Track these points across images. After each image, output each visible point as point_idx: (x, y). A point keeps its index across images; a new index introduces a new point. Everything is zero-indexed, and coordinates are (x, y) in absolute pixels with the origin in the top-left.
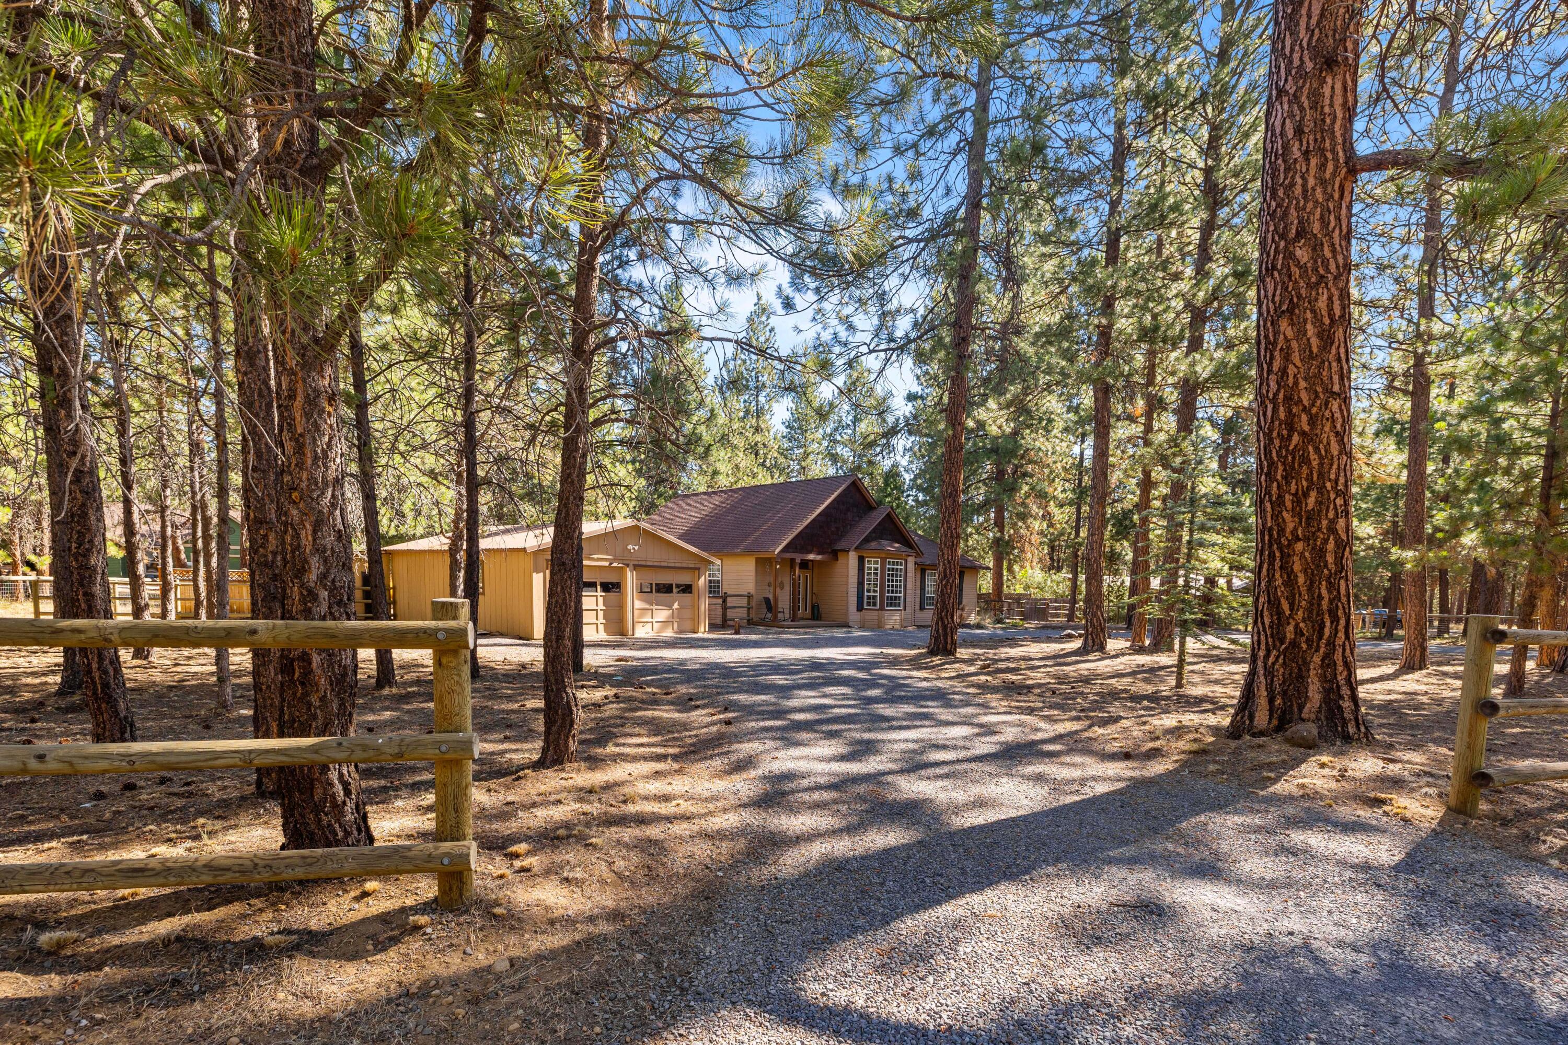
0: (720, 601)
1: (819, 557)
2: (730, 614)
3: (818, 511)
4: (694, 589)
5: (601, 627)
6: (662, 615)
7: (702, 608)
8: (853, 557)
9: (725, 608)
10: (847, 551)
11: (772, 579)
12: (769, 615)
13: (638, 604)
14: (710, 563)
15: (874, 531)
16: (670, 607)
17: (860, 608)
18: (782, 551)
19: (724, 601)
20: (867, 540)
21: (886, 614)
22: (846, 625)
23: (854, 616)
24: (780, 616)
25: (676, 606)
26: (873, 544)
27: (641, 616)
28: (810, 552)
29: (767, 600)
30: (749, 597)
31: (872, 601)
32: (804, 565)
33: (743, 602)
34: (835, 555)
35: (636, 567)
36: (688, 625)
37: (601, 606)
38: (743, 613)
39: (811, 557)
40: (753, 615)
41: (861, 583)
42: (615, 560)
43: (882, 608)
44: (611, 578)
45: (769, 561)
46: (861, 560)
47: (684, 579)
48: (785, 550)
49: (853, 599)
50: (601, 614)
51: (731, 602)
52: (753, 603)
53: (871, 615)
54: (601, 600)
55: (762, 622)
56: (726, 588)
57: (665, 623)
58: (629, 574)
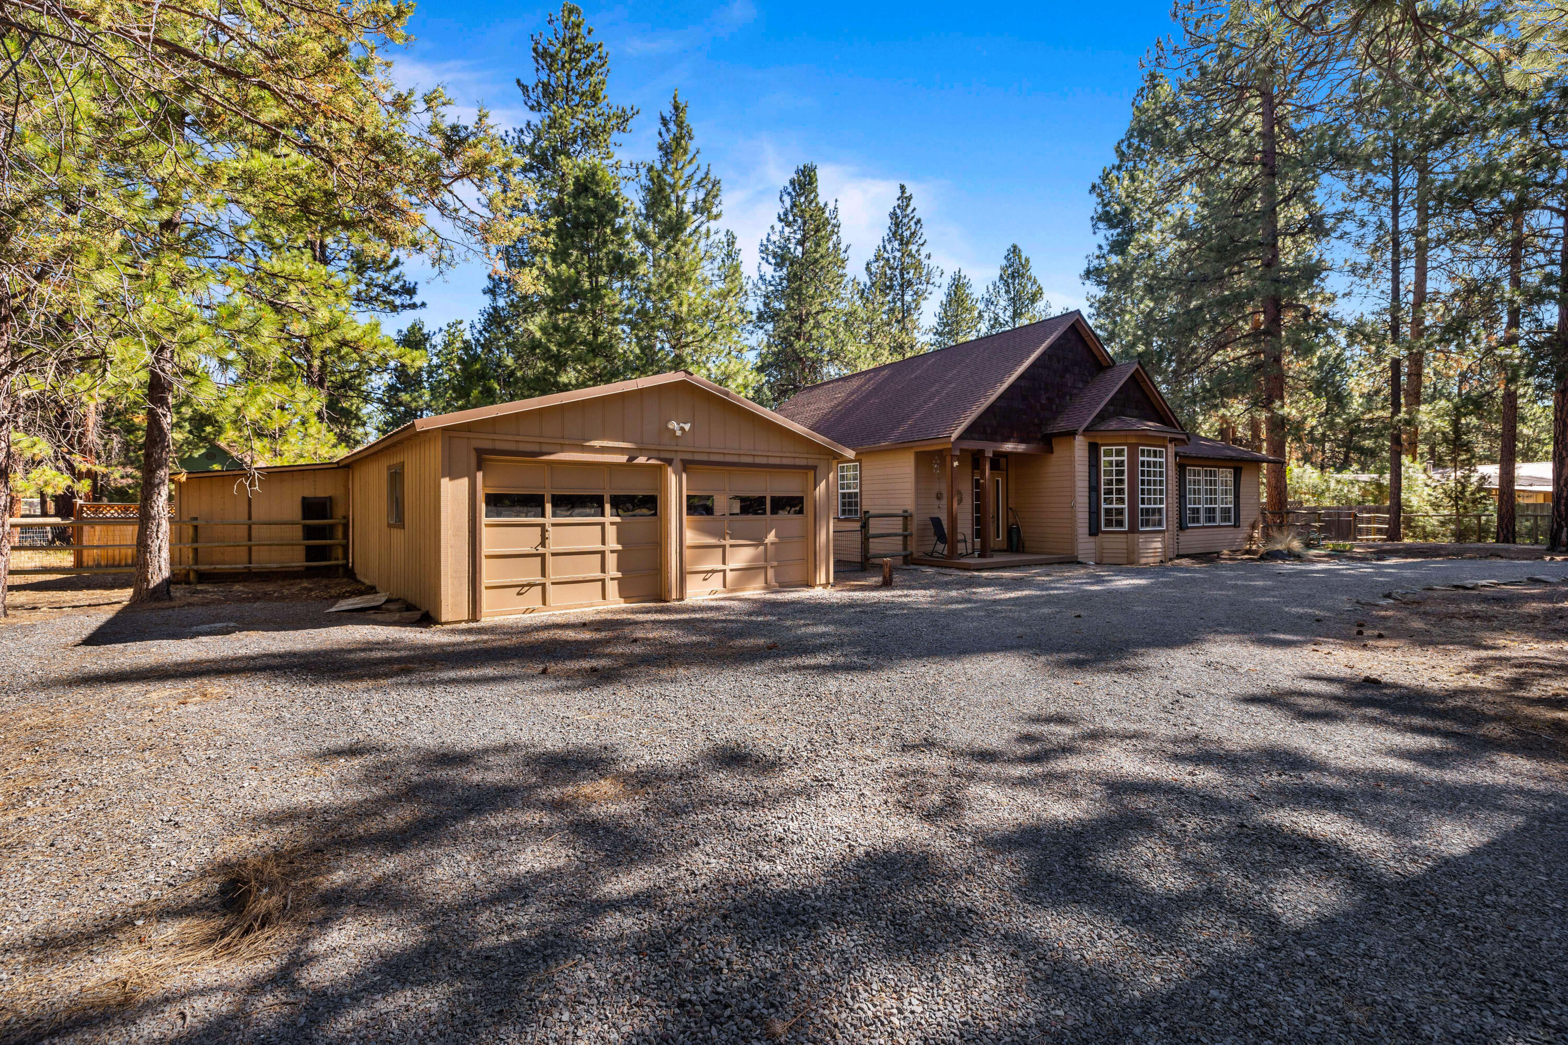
0: (857, 526)
1: (1021, 448)
2: (875, 546)
3: (1021, 370)
4: (808, 506)
5: (612, 588)
6: (742, 556)
7: (822, 537)
8: (1080, 445)
9: (866, 538)
10: (1072, 434)
11: (944, 488)
12: (940, 547)
13: (691, 537)
14: (838, 457)
15: (1111, 402)
16: (758, 541)
17: (1094, 530)
18: (960, 438)
19: (865, 526)
20: (1102, 417)
21: (1141, 539)
22: (1073, 561)
23: (1085, 545)
24: (961, 548)
25: (771, 537)
26: (1114, 424)
27: (697, 560)
28: (1006, 440)
29: (936, 522)
30: (906, 517)
31: (1114, 517)
32: (998, 460)
33: (896, 525)
34: (1047, 443)
35: (687, 466)
36: (794, 573)
37: (613, 543)
38: (896, 544)
39: (1009, 447)
40: (913, 546)
41: (1094, 488)
42: (641, 451)
43: (1133, 529)
44: (639, 488)
45: (940, 456)
46: (1094, 449)
47: (786, 486)
48: (967, 435)
49: (1082, 516)
50: (612, 560)
51: (875, 526)
52: (913, 528)
53: (1114, 542)
54: (611, 532)
55: (929, 560)
56: (867, 504)
57: (748, 572)
58: (673, 479)
